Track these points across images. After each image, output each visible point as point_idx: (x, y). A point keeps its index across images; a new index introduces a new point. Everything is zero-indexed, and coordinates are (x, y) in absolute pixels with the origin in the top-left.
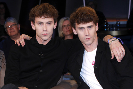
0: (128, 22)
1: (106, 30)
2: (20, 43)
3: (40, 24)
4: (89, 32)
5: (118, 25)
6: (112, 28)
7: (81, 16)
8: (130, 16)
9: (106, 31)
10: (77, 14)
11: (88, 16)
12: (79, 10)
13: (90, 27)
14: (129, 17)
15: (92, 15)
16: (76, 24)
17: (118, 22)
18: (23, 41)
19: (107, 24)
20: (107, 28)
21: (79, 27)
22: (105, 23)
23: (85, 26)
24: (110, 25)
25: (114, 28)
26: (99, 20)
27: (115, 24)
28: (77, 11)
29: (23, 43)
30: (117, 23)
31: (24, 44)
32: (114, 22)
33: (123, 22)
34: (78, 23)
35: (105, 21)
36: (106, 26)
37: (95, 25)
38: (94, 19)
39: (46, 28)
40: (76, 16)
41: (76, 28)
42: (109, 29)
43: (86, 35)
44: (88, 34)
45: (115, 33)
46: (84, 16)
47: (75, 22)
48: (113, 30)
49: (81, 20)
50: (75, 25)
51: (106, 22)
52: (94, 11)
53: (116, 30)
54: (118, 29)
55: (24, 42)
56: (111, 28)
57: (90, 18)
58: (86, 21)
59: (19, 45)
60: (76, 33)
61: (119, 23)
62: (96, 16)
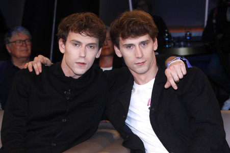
0: (204, 33)
1: (167, 46)
2: (33, 68)
3: (76, 45)
4: (142, 53)
5: (188, 38)
6: (179, 42)
7: (129, 25)
8: (208, 22)
9: (169, 47)
10: (122, 22)
11: (141, 24)
12: (124, 15)
13: (144, 43)
14: (206, 24)
15: (146, 24)
16: (121, 38)
17: (188, 33)
18: (39, 65)
19: (169, 36)
20: (169, 42)
21: (125, 44)
22: (167, 35)
23: (136, 41)
24: (174, 38)
25: (182, 43)
26: (158, 32)
27: (183, 37)
28: (121, 18)
29: (38, 69)
30: (186, 34)
31: (41, 71)
32: (182, 34)
33: (197, 33)
34: (124, 37)
35: (166, 31)
36: (167, 39)
37: (152, 41)
38: (150, 30)
39: (85, 53)
40: (121, 26)
41: (121, 47)
42: (173, 44)
43: (137, 56)
44: (140, 56)
45: (183, 51)
46: (133, 25)
47: (118, 37)
48: (180, 46)
49: (128, 32)
50: (119, 40)
51: (167, 33)
52: (149, 17)
53: (185, 46)
54: (189, 45)
55: (40, 68)
56: (177, 44)
57: (145, 29)
58: (137, 34)
59: (31, 70)
60: (120, 55)
61: (190, 34)
62: (154, 25)
